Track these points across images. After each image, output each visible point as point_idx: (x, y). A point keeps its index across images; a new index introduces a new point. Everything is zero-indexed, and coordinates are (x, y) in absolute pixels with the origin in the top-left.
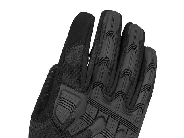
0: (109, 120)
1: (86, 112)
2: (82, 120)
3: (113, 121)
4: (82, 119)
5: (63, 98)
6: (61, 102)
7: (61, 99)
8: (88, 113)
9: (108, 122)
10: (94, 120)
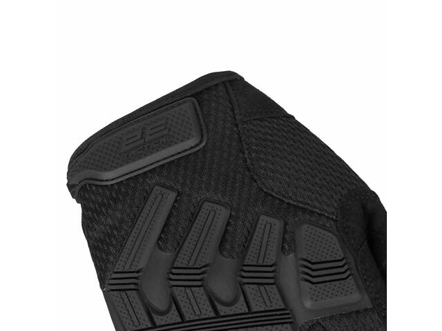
0: (210, 309)
1: (274, 286)
2: (269, 264)
3: (198, 313)
4: (271, 266)
5: (346, 278)
6: (342, 266)
7: (348, 273)
8: (269, 288)
9: (208, 303)
10: (242, 284)
